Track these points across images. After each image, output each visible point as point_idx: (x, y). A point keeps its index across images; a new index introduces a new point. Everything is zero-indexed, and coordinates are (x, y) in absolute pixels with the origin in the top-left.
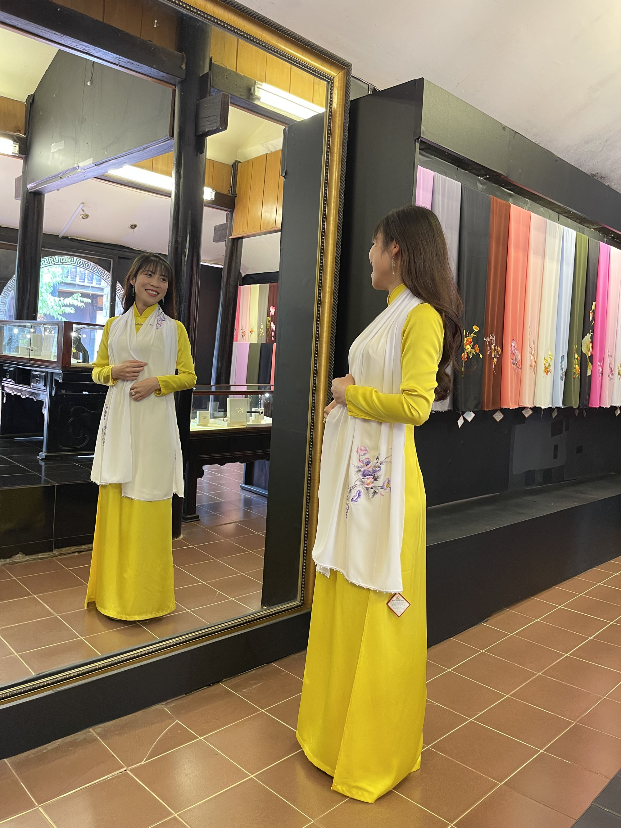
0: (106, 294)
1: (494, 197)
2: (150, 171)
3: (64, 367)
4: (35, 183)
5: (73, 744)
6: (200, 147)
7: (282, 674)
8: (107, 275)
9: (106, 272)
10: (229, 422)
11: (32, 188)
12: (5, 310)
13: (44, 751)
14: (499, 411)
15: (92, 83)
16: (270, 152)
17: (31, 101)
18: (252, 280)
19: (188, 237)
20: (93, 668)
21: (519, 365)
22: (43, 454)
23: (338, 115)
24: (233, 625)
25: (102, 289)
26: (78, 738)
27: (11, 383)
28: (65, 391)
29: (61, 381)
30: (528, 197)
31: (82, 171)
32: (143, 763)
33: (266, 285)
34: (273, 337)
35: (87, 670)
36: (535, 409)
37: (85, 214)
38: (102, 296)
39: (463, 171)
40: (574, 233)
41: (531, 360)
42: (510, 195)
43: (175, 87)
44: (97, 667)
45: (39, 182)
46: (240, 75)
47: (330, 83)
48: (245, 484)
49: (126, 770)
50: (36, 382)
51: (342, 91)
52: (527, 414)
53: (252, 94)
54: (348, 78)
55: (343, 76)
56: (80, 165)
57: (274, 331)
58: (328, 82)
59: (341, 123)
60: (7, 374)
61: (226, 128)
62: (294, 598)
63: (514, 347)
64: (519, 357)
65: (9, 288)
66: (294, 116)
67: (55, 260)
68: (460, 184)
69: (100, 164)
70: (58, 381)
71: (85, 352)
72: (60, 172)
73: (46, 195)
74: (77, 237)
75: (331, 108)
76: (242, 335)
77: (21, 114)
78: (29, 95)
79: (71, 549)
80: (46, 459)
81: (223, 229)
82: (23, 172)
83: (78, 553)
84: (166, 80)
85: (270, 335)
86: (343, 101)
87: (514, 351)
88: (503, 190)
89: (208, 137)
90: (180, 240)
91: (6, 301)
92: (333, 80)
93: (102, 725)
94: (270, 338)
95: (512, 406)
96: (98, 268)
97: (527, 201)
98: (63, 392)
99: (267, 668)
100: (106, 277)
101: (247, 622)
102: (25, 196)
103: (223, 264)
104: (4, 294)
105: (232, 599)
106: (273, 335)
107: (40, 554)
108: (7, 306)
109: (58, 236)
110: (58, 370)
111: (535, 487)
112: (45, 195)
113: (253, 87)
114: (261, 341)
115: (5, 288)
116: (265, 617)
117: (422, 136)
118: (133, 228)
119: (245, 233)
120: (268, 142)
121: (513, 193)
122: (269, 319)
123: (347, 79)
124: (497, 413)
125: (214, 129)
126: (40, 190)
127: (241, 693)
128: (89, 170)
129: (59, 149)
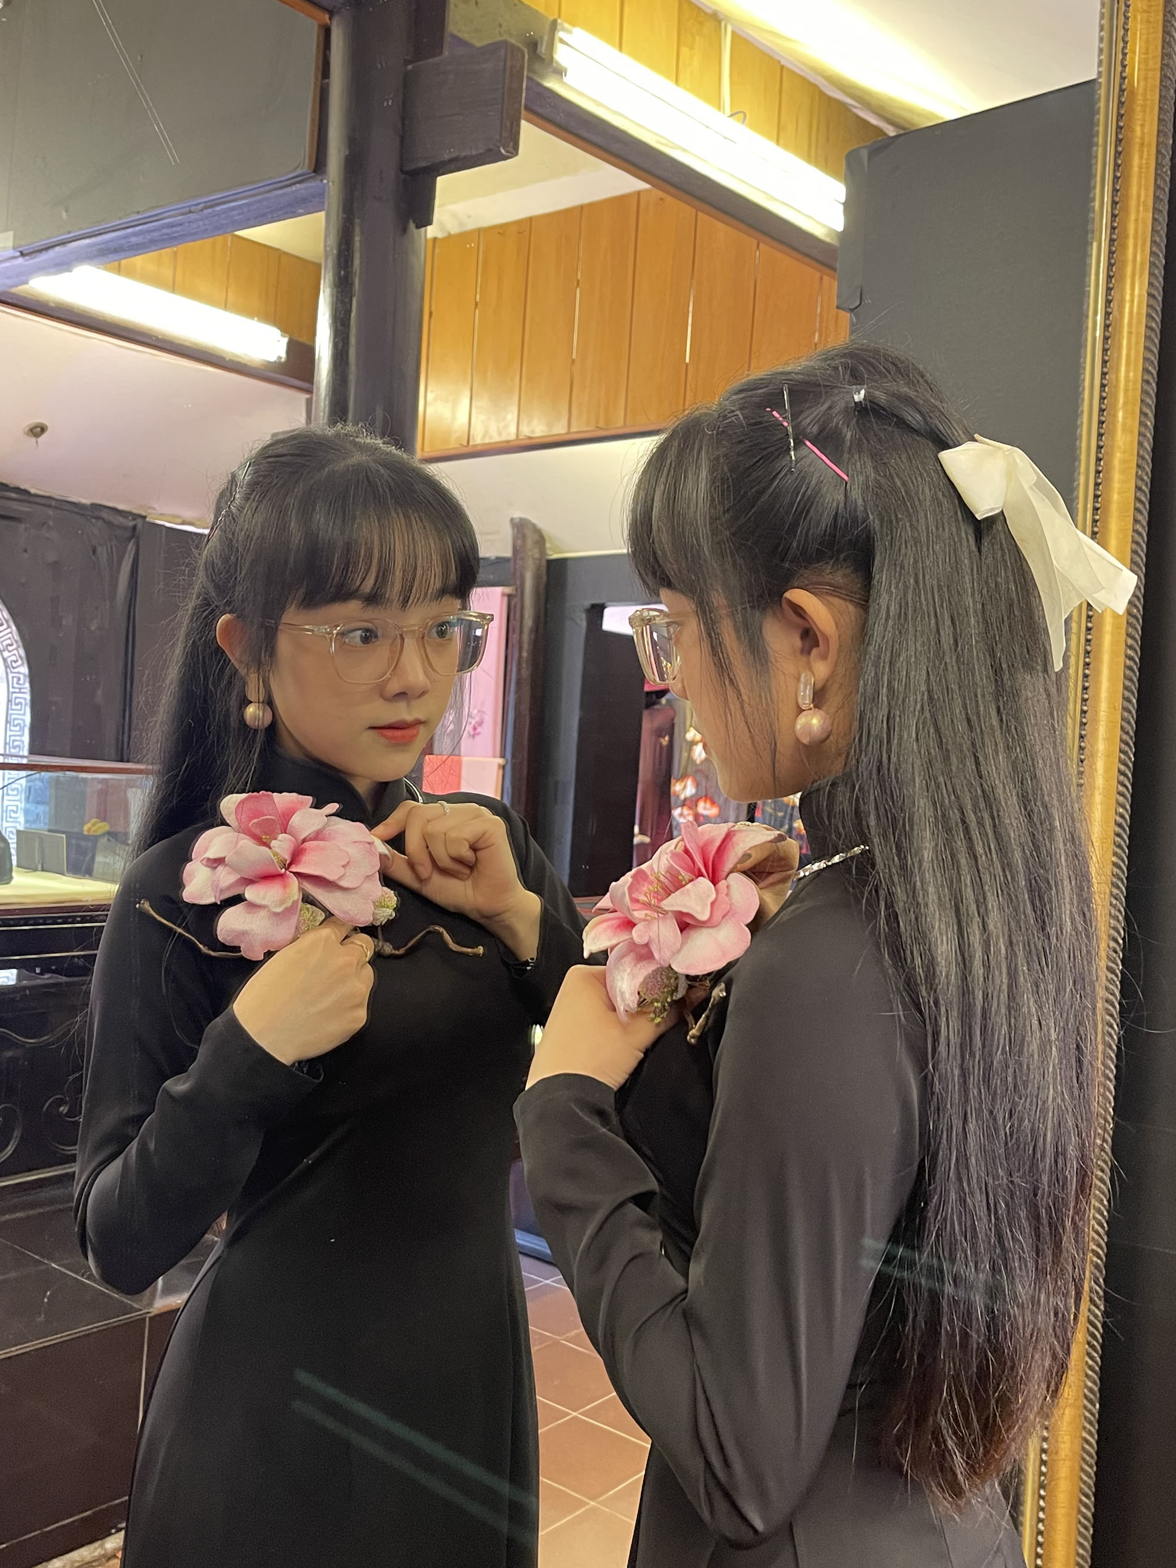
6: (416, 209)
43: (330, 19)
53: (542, 58)
61: (517, 154)
89: (440, 178)
113: (548, 39)
118: (36, 436)
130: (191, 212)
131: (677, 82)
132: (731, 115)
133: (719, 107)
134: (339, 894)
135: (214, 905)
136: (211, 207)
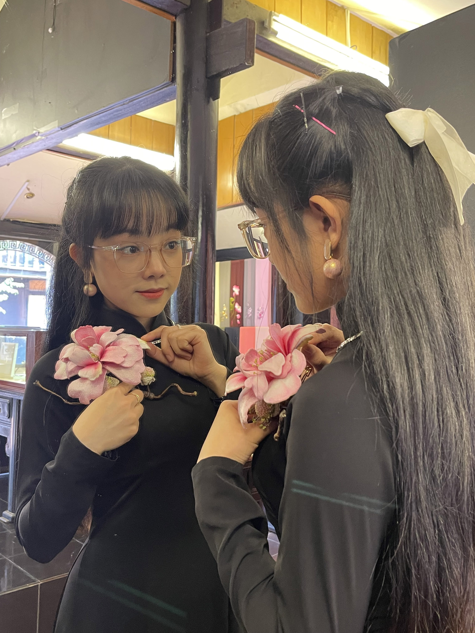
6: (212, 92)
31: (43, 138)
33: (229, 263)
37: (30, 193)
38: (42, 280)
43: (176, 19)
56: (40, 131)
61: (253, 65)
69: (68, 127)
72: (14, 141)
74: (19, 219)
84: (166, 9)
89: (223, 79)
113: (268, 20)
114: (226, 324)
125: (236, 66)
128: (53, 136)
129: (12, 115)
130: (124, 104)
131: (327, 35)
132: (351, 47)
133: (346, 43)
134: (123, 370)
135: (67, 380)
136: (132, 101)
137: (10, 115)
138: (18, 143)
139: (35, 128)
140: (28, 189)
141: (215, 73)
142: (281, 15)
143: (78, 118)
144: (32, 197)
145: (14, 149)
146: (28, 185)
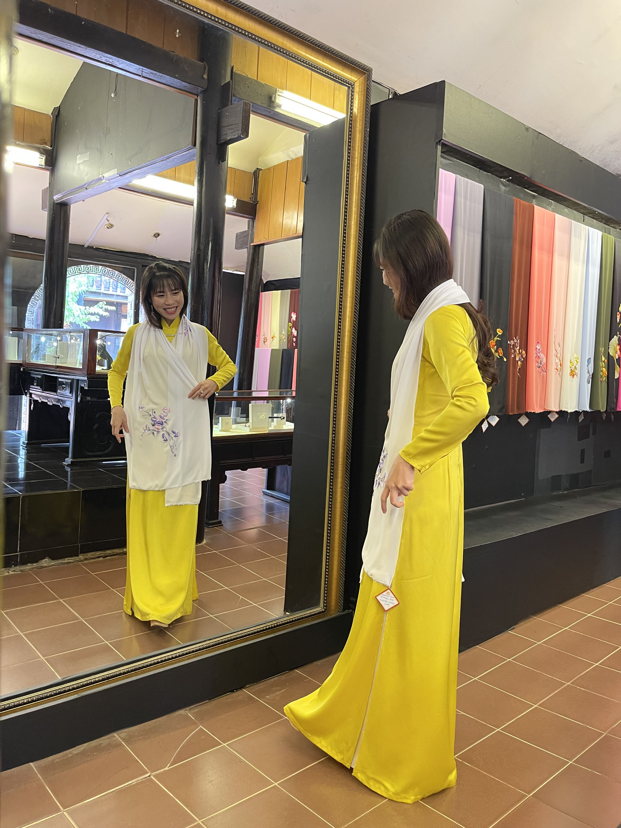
0: (130, 302)
1: (518, 199)
2: (173, 180)
3: (89, 374)
4: (62, 194)
5: (98, 749)
6: (222, 156)
7: (305, 681)
8: (131, 283)
9: (130, 280)
10: (251, 427)
11: (59, 199)
12: (33, 319)
13: (70, 756)
14: (524, 415)
15: (116, 95)
16: (291, 159)
17: (56, 113)
18: (274, 286)
19: (210, 244)
20: (118, 673)
21: (545, 368)
22: (69, 460)
23: (358, 120)
24: (256, 631)
25: (126, 297)
26: (102, 742)
27: (38, 390)
28: (90, 397)
29: (86, 388)
30: (552, 198)
31: (107, 181)
32: (167, 769)
33: (288, 292)
34: (294, 342)
35: (112, 675)
36: (562, 413)
37: (110, 224)
38: (127, 304)
39: (485, 173)
40: (600, 233)
41: (557, 363)
42: (534, 197)
43: (197, 97)
44: (122, 672)
45: (64, 193)
46: (262, 83)
47: (351, 88)
48: (268, 489)
49: (150, 776)
50: (62, 389)
51: (362, 96)
52: (553, 418)
53: (273, 102)
54: (369, 83)
55: (363, 81)
56: (104, 176)
57: (295, 337)
58: (349, 87)
59: (362, 128)
60: (35, 381)
61: (247, 136)
62: (317, 604)
63: (539, 350)
64: (545, 360)
65: (36, 297)
66: (314, 123)
67: (81, 269)
68: (483, 186)
69: (125, 174)
70: (84, 387)
71: (110, 359)
72: (86, 182)
73: (72, 207)
74: (102, 247)
75: (351, 113)
76: (264, 341)
77: (47, 126)
78: (55, 108)
79: (96, 554)
80: (72, 464)
81: (245, 236)
82: (49, 183)
83: (103, 558)
84: (188, 90)
85: (291, 341)
86: (363, 106)
87: (539, 354)
88: (526, 191)
89: (229, 146)
90: (202, 247)
91: (33, 310)
92: (354, 85)
93: (127, 730)
94: (291, 344)
95: (538, 410)
96: (122, 276)
97: (552, 202)
98: (89, 398)
99: (290, 675)
100: (130, 285)
101: (269, 628)
102: (52, 207)
103: (245, 271)
104: (32, 303)
105: (255, 604)
106: (294, 341)
107: (66, 559)
108: (34, 315)
109: (84, 246)
110: (84, 377)
111: (561, 492)
112: (71, 205)
113: (274, 95)
114: (283, 347)
115: (32, 297)
116: (288, 623)
117: (443, 138)
118: (156, 237)
119: (267, 240)
120: (289, 149)
121: (536, 194)
122: (291, 324)
123: (367, 84)
124: (522, 417)
125: (235, 137)
126: (66, 201)
127: (264, 699)
128: (113, 180)
129: (84, 160)
130: (163, 160)
136: (168, 158)
137: (83, 161)
138: (89, 184)
139: (101, 173)
140: (108, 221)
141: (223, 142)
142: (284, 91)
143: (131, 168)
144: (111, 227)
145: (86, 188)
146: (108, 217)
